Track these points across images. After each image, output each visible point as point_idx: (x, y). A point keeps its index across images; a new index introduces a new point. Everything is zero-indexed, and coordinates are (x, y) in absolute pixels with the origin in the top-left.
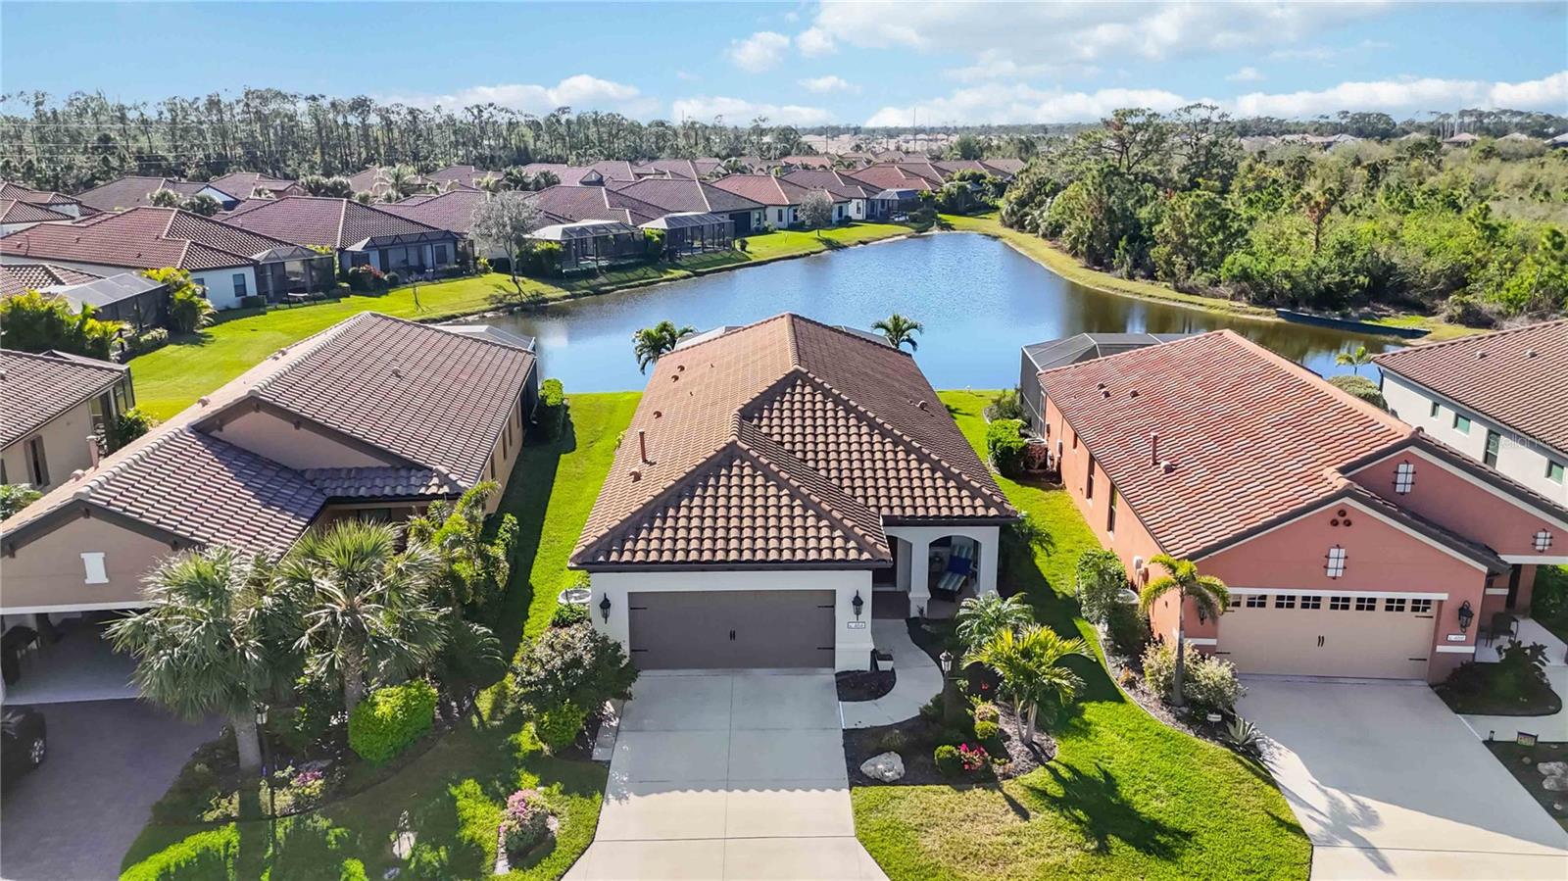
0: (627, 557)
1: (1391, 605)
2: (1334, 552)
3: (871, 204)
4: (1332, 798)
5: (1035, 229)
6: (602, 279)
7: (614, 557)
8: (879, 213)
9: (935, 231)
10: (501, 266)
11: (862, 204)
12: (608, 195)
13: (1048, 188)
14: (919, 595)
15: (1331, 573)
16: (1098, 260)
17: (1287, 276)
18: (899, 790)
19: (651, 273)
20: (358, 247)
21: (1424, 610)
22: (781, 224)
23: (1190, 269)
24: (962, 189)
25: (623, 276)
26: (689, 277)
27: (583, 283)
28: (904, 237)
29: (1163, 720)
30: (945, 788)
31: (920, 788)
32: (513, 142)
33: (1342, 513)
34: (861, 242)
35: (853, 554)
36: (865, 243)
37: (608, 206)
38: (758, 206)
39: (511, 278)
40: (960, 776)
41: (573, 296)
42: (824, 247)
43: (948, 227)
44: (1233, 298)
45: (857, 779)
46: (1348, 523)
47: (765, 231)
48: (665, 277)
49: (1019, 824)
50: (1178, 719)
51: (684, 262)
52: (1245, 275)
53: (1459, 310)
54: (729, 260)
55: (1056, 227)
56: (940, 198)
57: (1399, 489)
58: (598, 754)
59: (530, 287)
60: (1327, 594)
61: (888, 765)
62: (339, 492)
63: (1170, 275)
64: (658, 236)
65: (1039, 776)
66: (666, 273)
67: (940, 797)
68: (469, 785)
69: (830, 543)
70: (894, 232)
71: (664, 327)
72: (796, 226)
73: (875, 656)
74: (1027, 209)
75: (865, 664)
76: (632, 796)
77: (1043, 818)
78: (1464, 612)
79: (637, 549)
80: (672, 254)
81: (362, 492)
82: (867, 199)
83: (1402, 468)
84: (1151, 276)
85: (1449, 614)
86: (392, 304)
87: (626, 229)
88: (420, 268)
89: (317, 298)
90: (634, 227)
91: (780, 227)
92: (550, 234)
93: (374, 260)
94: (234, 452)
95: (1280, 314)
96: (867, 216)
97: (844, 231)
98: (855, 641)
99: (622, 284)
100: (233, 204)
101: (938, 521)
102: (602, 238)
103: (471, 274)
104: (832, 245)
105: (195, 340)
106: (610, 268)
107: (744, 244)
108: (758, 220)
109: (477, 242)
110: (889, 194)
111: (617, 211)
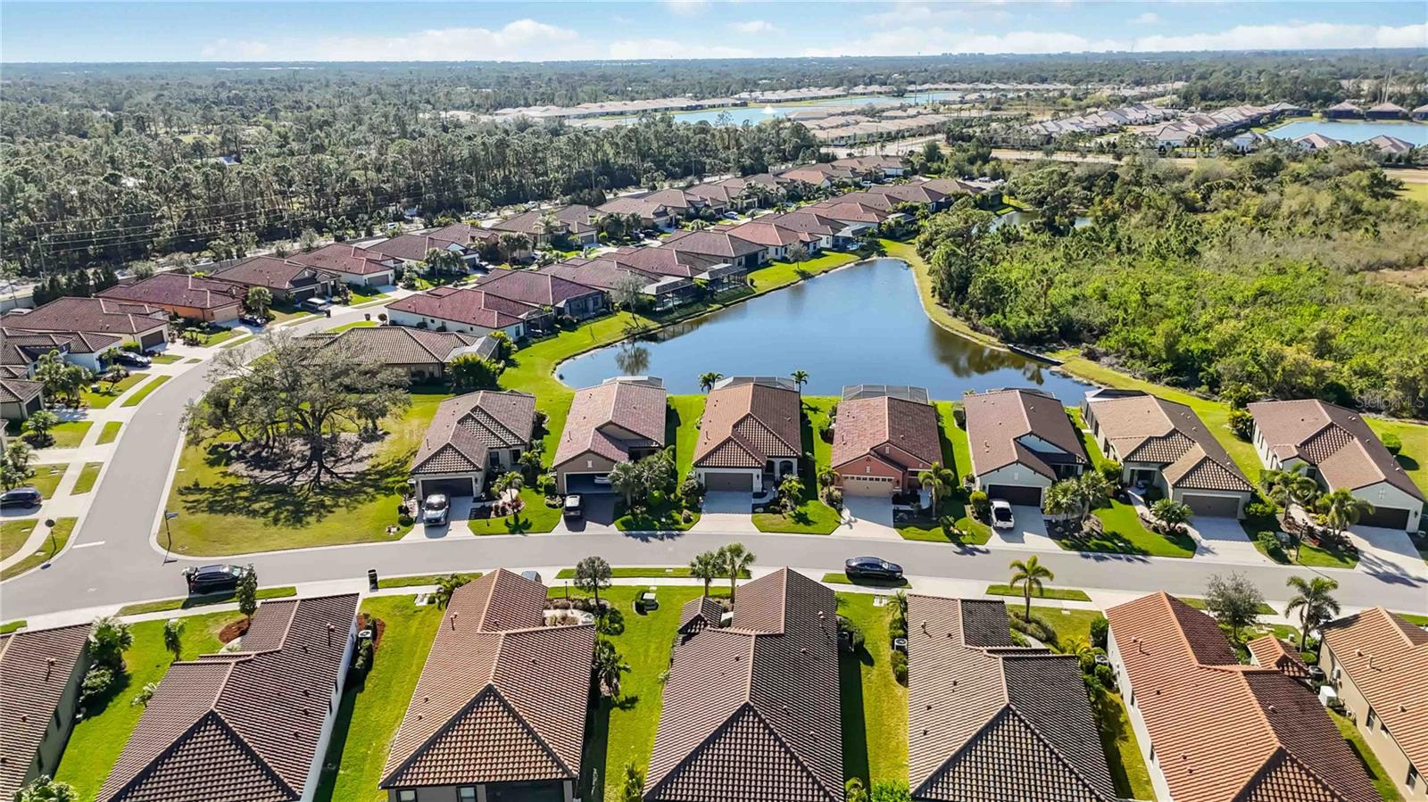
1: (882, 480)
2: (868, 467)
3: (836, 239)
5: (928, 264)
6: (676, 314)
7: (703, 464)
8: (840, 246)
9: (875, 257)
10: (626, 307)
11: (830, 239)
12: (677, 255)
14: (777, 475)
15: (867, 472)
17: (1014, 328)
18: (762, 514)
19: (702, 308)
20: (561, 305)
21: (890, 481)
22: (777, 258)
23: (980, 315)
24: (898, 223)
25: (688, 311)
26: (721, 308)
27: (666, 318)
28: (852, 264)
31: (766, 514)
33: (868, 459)
34: (823, 272)
35: (758, 465)
36: (826, 272)
37: (677, 263)
38: (763, 247)
39: (631, 315)
40: (774, 512)
41: (663, 327)
42: (800, 278)
43: (885, 252)
45: (754, 512)
46: (870, 461)
47: (766, 265)
48: (708, 310)
49: (783, 519)
50: (828, 504)
51: (718, 299)
52: (998, 325)
53: (1086, 350)
54: (743, 293)
56: (884, 228)
58: (700, 505)
59: (643, 321)
60: (868, 477)
61: (761, 510)
62: (632, 447)
63: (968, 319)
64: (704, 283)
65: (792, 513)
66: (709, 307)
67: (770, 515)
68: (674, 510)
69: (752, 462)
70: (848, 260)
72: (784, 260)
73: (763, 489)
75: (760, 491)
76: (707, 513)
77: (789, 519)
78: (898, 482)
79: (707, 462)
81: (636, 446)
82: (834, 234)
84: (962, 317)
85: (894, 482)
86: (582, 335)
87: (688, 284)
88: (586, 310)
89: (548, 335)
90: (692, 278)
91: (775, 260)
92: (650, 290)
93: (567, 310)
94: (606, 436)
95: (1009, 348)
96: (834, 246)
97: (814, 262)
98: (757, 485)
99: (687, 316)
100: (465, 251)
101: (781, 457)
102: (677, 290)
103: (611, 313)
104: (805, 276)
105: (512, 364)
106: (679, 306)
107: (752, 281)
108: (763, 257)
109: (613, 293)
110: (846, 232)
111: (682, 267)
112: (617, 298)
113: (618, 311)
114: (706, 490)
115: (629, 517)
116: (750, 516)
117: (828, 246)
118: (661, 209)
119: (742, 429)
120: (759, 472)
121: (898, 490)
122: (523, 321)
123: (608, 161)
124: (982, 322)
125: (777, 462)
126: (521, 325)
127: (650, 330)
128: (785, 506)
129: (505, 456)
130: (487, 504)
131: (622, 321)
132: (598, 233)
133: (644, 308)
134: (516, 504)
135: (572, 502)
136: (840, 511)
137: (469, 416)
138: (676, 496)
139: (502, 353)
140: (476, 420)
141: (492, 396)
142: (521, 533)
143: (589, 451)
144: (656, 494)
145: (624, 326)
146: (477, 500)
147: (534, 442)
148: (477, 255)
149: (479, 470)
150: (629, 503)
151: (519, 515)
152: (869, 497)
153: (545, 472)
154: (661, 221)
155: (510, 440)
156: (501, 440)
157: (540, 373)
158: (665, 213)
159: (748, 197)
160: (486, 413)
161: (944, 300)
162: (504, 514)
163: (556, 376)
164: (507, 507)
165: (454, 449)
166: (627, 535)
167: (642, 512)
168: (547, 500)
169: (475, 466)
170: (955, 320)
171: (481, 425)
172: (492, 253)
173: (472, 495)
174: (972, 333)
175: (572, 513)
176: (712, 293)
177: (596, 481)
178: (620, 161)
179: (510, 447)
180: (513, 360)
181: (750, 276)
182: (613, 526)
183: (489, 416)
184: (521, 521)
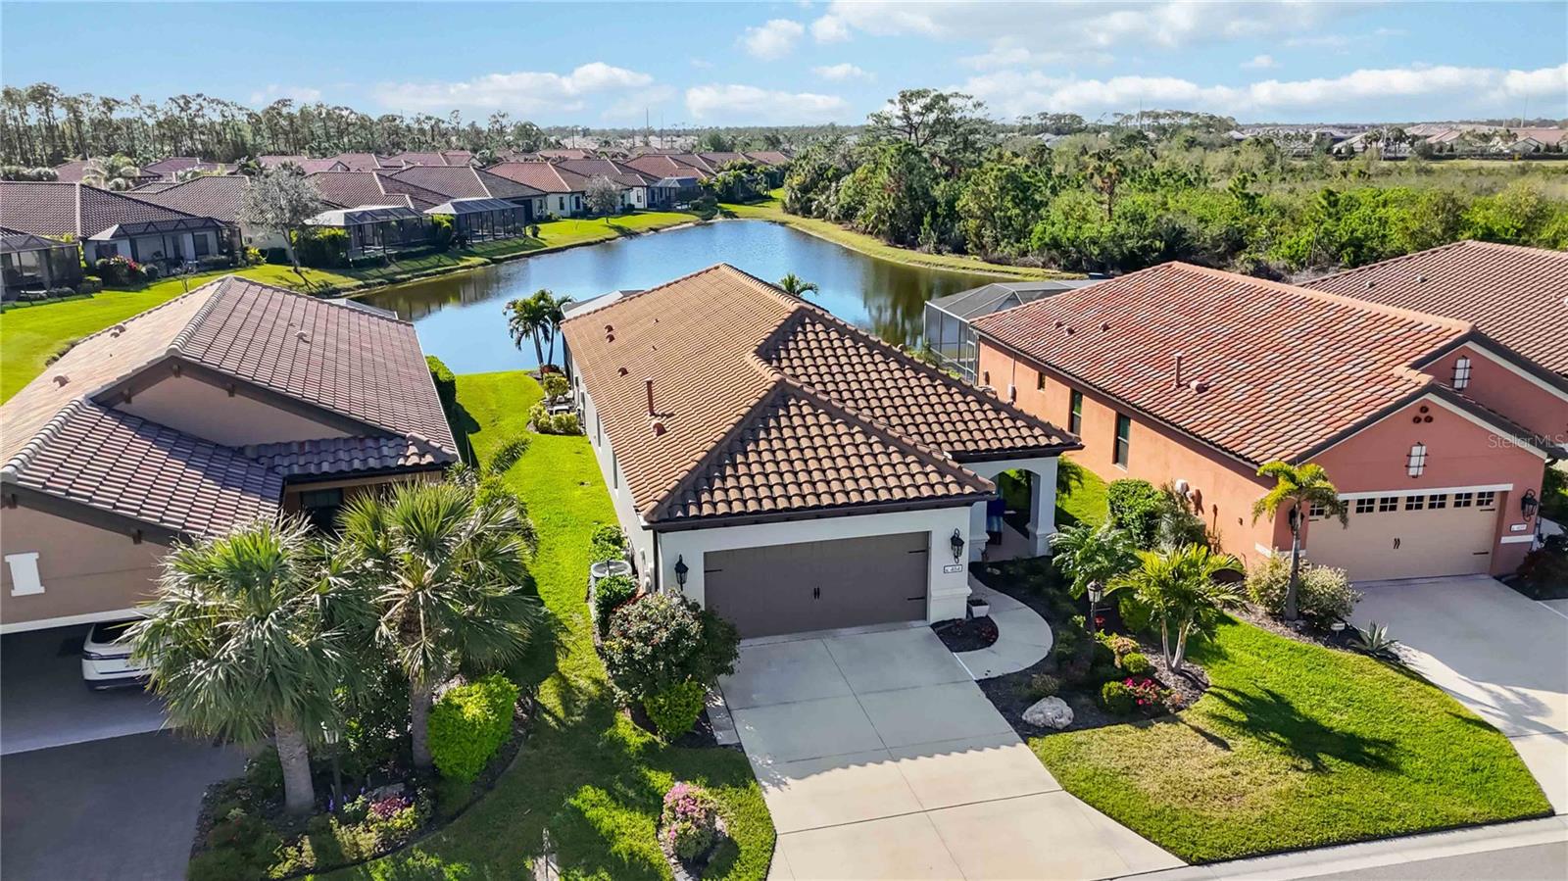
0: (707, 510)
1: (1463, 501)
2: (1416, 450)
3: (651, 192)
4: (1490, 692)
5: (823, 214)
6: (393, 268)
7: (693, 511)
8: (661, 201)
9: (719, 219)
10: (276, 256)
11: (642, 192)
12: (381, 181)
13: (830, 173)
14: (978, 537)
15: (1413, 472)
16: (902, 236)
17: (1094, 242)
18: (1080, 736)
19: (444, 260)
20: (105, 235)
21: (1488, 503)
22: (563, 213)
23: (997, 242)
24: (738, 178)
25: (415, 264)
26: (486, 264)
27: (374, 272)
28: (691, 224)
29: (1285, 636)
30: (1127, 727)
31: (1101, 732)
32: (228, 137)
33: (1424, 409)
34: (651, 229)
35: (954, 489)
36: (656, 230)
37: (383, 193)
38: (539, 193)
39: (292, 268)
40: (1131, 713)
41: (367, 286)
42: (617, 234)
43: (731, 215)
44: (1044, 266)
45: (1028, 732)
46: (1429, 419)
47: (549, 219)
48: (462, 264)
49: (1223, 754)
50: (1300, 632)
51: (477, 249)
52: (1055, 244)
54: (523, 247)
55: (849, 208)
56: (718, 188)
57: (1458, 384)
58: (721, 737)
59: (317, 277)
60: (1402, 494)
61: (1055, 710)
62: (296, 470)
63: (981, 247)
64: (448, 221)
65: (1207, 703)
66: (461, 260)
67: (1125, 734)
68: (589, 793)
69: (925, 479)
70: (680, 219)
71: (543, 296)
72: (583, 213)
74: (811, 195)
75: (961, 613)
76: (790, 781)
77: (1242, 744)
78: (1526, 501)
79: (717, 501)
80: (462, 240)
81: (326, 467)
82: (648, 187)
83: (1461, 363)
84: (960, 249)
85: (1513, 503)
87: (409, 217)
88: (177, 257)
89: (63, 295)
90: (418, 212)
91: (563, 215)
92: (331, 219)
93: (122, 248)
94: (152, 428)
96: (649, 205)
97: (631, 219)
98: (952, 587)
102: (389, 224)
103: (239, 265)
104: (625, 232)
106: (399, 256)
107: (535, 233)
108: (541, 208)
110: (670, 182)
111: (392, 193)
112: (256, 238)
113: (257, 262)
116: (1026, 755)
117: (642, 203)
120: (967, 522)
121: (1524, 536)
124: (1010, 249)
128: (1151, 679)
131: (269, 276)
136: (1391, 657)
144: (472, 703)
145: (275, 280)
176: (463, 242)
177: (93, 670)
181: (528, 227)
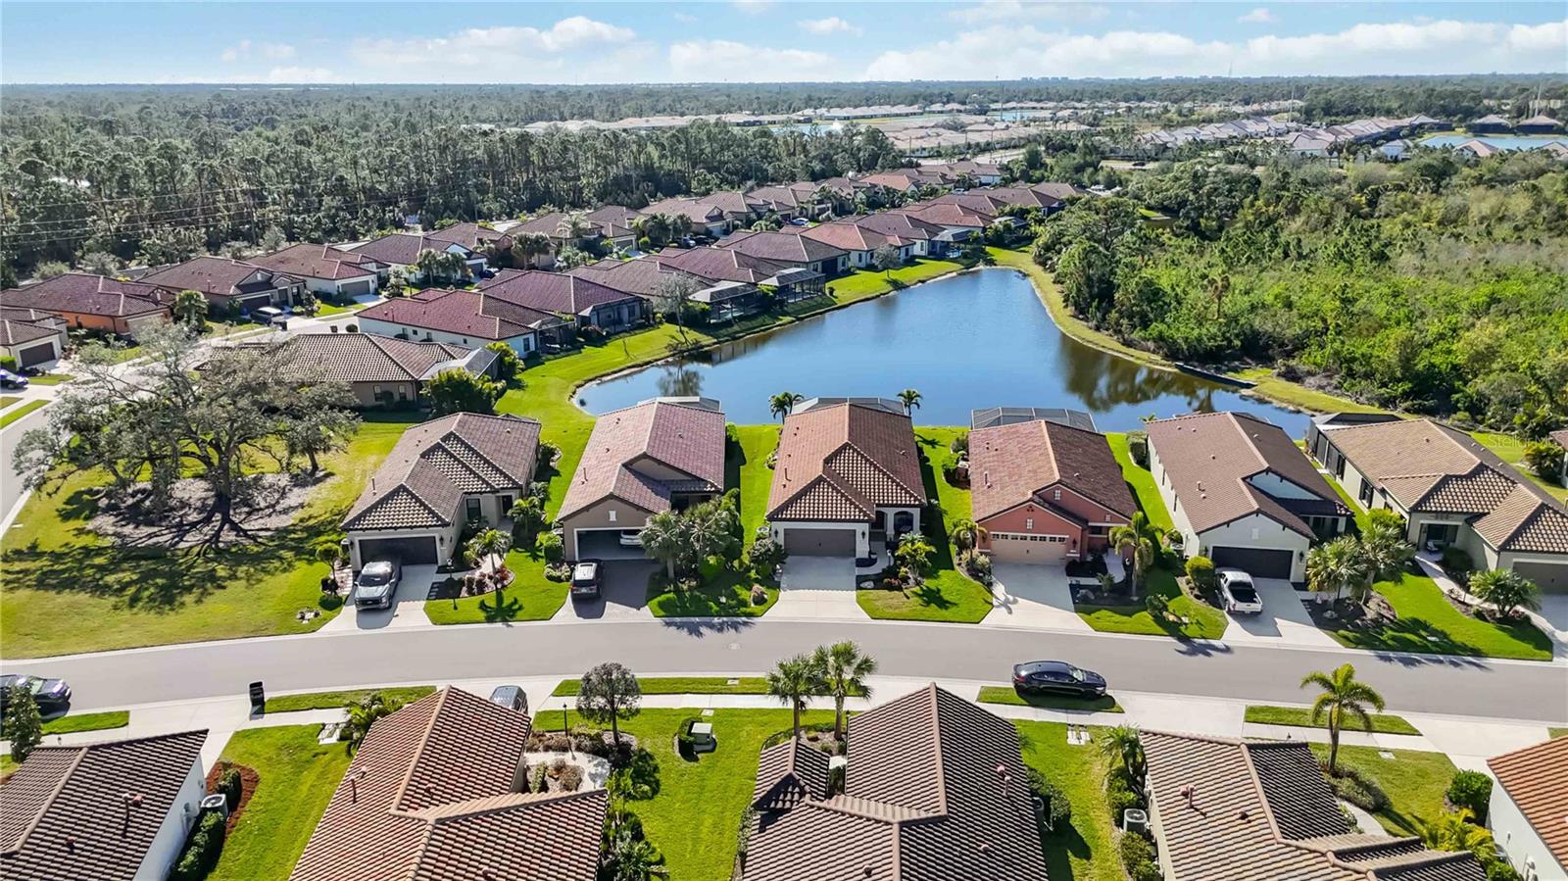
0: (785, 516)
2: (1029, 520)
3: (933, 244)
4: (1007, 596)
5: (1052, 273)
6: (736, 328)
7: (779, 516)
8: (938, 252)
9: (981, 266)
10: (671, 318)
11: (926, 243)
14: (890, 532)
15: (1031, 527)
17: (1186, 340)
18: (871, 591)
19: (768, 320)
20: (586, 312)
21: (1062, 541)
22: (861, 265)
23: (1134, 327)
24: (1009, 224)
25: (749, 324)
26: (793, 322)
27: (724, 331)
28: (954, 274)
29: (965, 575)
30: (887, 590)
31: (878, 590)
33: (1029, 506)
34: (920, 281)
35: (863, 517)
36: (923, 282)
37: (736, 266)
38: (844, 252)
39: (678, 328)
40: (890, 588)
41: (719, 343)
42: (891, 288)
43: (993, 261)
44: (1154, 352)
45: (859, 588)
46: (1033, 511)
47: (848, 273)
48: (777, 323)
49: (906, 600)
50: (970, 575)
51: (790, 310)
53: (1283, 369)
54: (820, 305)
55: (1063, 275)
56: (990, 233)
57: (1056, 499)
58: (777, 577)
59: (693, 336)
60: (1028, 535)
61: (870, 584)
62: (675, 490)
63: (1118, 332)
64: (772, 290)
65: (917, 589)
66: (778, 319)
67: (884, 593)
68: (738, 585)
69: (856, 514)
70: (948, 269)
73: (870, 553)
75: (866, 556)
76: (788, 590)
77: (915, 599)
78: (1075, 542)
79: (787, 514)
81: (683, 490)
82: (930, 239)
83: (1057, 491)
84: (1108, 332)
85: (1070, 543)
86: (612, 353)
87: (750, 290)
88: (620, 322)
89: (567, 350)
90: (755, 284)
91: (860, 269)
92: (703, 296)
93: (594, 320)
94: (638, 474)
95: (1177, 366)
96: (930, 253)
97: (908, 270)
98: (863, 548)
99: (749, 331)
100: (469, 255)
101: (896, 506)
102: (736, 298)
103: (652, 326)
104: (897, 286)
105: (518, 385)
106: (741, 318)
107: (832, 290)
108: (844, 264)
109: (655, 301)
110: (946, 235)
111: (743, 271)
112: (660, 308)
113: (661, 323)
114: (786, 555)
115: (671, 595)
116: (854, 594)
117: (923, 253)
118: (716, 213)
119: (839, 466)
120: (866, 527)
121: (1075, 554)
122: (535, 331)
123: (652, 164)
124: (1137, 335)
125: (890, 514)
126: (531, 337)
127: (702, 347)
128: (905, 580)
129: (489, 506)
130: (456, 576)
131: (667, 334)
132: (638, 239)
133: (694, 319)
134: (500, 576)
135: (584, 572)
136: (989, 585)
137: (438, 447)
138: (741, 564)
139: (503, 370)
140: (448, 453)
141: (475, 421)
142: (504, 621)
143: (611, 496)
144: (712, 560)
145: (668, 341)
146: (442, 570)
147: (534, 485)
148: (484, 260)
149: (445, 525)
150: (671, 573)
151: (505, 593)
152: (1030, 565)
153: (548, 528)
154: (716, 226)
155: (498, 482)
156: (484, 481)
157: (553, 396)
158: (720, 217)
159: (820, 202)
160: (463, 443)
161: (1081, 311)
162: (481, 591)
163: (575, 401)
164: (487, 580)
165: (409, 493)
166: (668, 624)
167: (690, 589)
168: (548, 570)
169: (439, 518)
170: (1097, 334)
171: (456, 459)
172: (503, 258)
173: (437, 562)
174: (1124, 349)
175: (584, 590)
176: (782, 303)
177: (623, 541)
178: (667, 165)
179: (497, 491)
180: (519, 381)
181: (828, 285)
182: (646, 610)
183: (467, 447)
184: (506, 602)
